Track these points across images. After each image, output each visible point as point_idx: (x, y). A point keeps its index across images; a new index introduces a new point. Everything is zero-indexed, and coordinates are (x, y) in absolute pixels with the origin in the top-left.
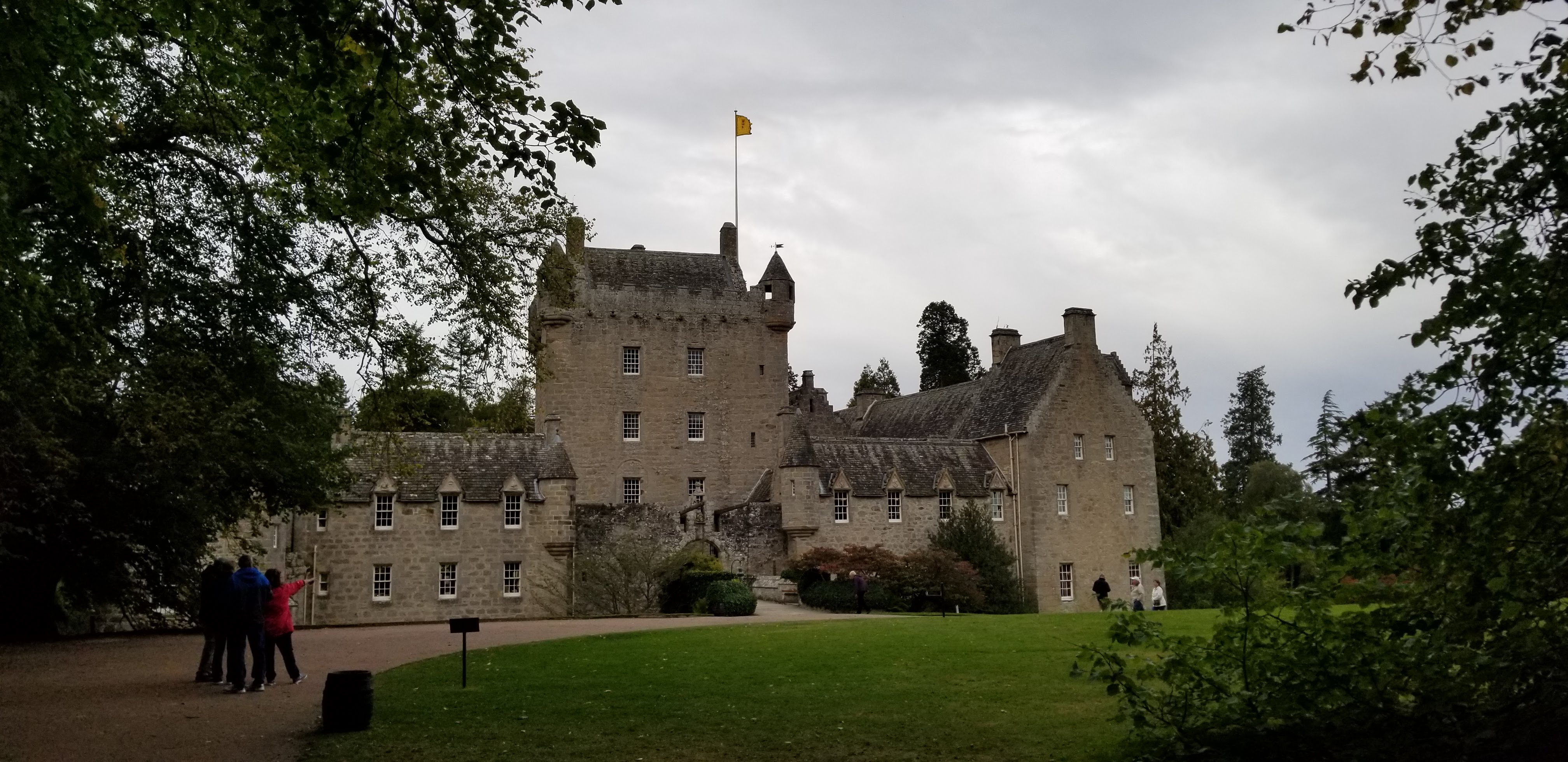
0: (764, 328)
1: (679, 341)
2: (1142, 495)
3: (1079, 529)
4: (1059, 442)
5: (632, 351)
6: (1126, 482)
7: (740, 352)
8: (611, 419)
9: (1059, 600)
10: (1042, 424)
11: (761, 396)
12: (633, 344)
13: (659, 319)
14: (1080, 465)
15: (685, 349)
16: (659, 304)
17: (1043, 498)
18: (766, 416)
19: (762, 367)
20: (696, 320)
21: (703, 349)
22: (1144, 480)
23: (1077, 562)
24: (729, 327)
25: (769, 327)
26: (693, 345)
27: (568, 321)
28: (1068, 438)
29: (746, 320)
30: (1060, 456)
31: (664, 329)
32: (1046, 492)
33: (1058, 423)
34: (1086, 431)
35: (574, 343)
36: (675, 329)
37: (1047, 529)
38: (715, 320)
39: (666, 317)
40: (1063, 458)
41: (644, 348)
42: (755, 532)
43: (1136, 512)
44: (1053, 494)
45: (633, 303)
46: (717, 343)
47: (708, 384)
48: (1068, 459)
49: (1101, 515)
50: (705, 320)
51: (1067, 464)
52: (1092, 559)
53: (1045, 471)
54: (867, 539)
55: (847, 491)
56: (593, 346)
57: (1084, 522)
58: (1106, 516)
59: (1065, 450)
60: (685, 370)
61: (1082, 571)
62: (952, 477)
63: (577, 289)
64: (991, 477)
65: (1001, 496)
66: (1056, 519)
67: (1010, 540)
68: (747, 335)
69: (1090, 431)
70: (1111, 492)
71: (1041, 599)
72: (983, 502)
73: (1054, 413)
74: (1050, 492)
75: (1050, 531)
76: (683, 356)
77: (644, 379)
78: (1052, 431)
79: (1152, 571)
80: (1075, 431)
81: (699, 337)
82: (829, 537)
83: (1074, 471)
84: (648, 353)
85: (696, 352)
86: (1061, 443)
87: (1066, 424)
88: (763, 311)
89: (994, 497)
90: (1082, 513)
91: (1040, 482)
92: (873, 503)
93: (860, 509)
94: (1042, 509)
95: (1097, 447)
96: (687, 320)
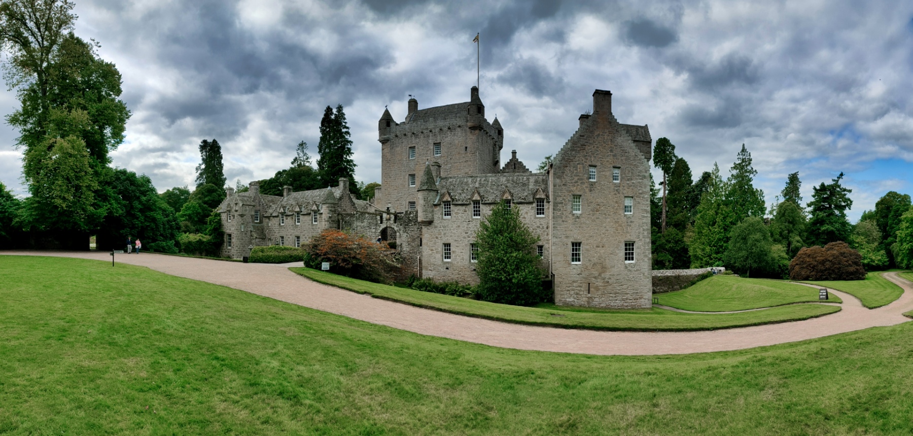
0: (467, 130)
1: (430, 141)
2: (639, 203)
3: (588, 222)
4: (577, 170)
5: (412, 148)
6: (626, 195)
7: (457, 142)
8: (404, 178)
9: (570, 264)
10: (563, 159)
11: (465, 161)
12: (412, 146)
13: (422, 132)
14: (592, 184)
15: (432, 144)
16: (422, 127)
17: (562, 203)
18: (467, 170)
19: (466, 148)
20: (437, 130)
21: (440, 143)
22: (641, 193)
23: (584, 241)
24: (451, 131)
25: (470, 128)
26: (436, 142)
27: (388, 140)
28: (584, 167)
29: (459, 126)
30: (576, 178)
31: (424, 137)
32: (564, 199)
33: (577, 159)
34: (598, 164)
35: (391, 148)
36: (428, 136)
37: (563, 222)
38: (445, 129)
39: (425, 131)
40: (578, 179)
41: (416, 147)
42: (413, 223)
43: (634, 213)
44: (569, 201)
45: (413, 128)
46: (447, 139)
47: (442, 158)
48: (582, 179)
49: (605, 214)
50: (441, 130)
51: (581, 183)
52: (595, 240)
53: (564, 187)
54: (459, 226)
55: (450, 202)
56: (398, 149)
57: (593, 218)
58: (609, 215)
59: (580, 174)
60: (432, 153)
61: (588, 247)
62: (510, 192)
63: (392, 127)
64: (536, 191)
65: (543, 202)
66: (570, 216)
67: (547, 228)
68: (460, 134)
69: (602, 164)
70: (615, 200)
71: (555, 263)
72: (530, 206)
73: (574, 153)
74: (567, 200)
75: (565, 223)
76: (432, 147)
77: (416, 160)
78: (571, 163)
79: (642, 247)
80: (590, 164)
81: (439, 137)
82: (439, 226)
83: (587, 187)
84: (418, 148)
85: (437, 145)
86: (578, 170)
87: (583, 159)
88: (467, 121)
89: (538, 202)
90: (591, 212)
91: (560, 194)
92: (464, 207)
93: (456, 211)
94: (560, 210)
95: (608, 174)
96: (433, 131)
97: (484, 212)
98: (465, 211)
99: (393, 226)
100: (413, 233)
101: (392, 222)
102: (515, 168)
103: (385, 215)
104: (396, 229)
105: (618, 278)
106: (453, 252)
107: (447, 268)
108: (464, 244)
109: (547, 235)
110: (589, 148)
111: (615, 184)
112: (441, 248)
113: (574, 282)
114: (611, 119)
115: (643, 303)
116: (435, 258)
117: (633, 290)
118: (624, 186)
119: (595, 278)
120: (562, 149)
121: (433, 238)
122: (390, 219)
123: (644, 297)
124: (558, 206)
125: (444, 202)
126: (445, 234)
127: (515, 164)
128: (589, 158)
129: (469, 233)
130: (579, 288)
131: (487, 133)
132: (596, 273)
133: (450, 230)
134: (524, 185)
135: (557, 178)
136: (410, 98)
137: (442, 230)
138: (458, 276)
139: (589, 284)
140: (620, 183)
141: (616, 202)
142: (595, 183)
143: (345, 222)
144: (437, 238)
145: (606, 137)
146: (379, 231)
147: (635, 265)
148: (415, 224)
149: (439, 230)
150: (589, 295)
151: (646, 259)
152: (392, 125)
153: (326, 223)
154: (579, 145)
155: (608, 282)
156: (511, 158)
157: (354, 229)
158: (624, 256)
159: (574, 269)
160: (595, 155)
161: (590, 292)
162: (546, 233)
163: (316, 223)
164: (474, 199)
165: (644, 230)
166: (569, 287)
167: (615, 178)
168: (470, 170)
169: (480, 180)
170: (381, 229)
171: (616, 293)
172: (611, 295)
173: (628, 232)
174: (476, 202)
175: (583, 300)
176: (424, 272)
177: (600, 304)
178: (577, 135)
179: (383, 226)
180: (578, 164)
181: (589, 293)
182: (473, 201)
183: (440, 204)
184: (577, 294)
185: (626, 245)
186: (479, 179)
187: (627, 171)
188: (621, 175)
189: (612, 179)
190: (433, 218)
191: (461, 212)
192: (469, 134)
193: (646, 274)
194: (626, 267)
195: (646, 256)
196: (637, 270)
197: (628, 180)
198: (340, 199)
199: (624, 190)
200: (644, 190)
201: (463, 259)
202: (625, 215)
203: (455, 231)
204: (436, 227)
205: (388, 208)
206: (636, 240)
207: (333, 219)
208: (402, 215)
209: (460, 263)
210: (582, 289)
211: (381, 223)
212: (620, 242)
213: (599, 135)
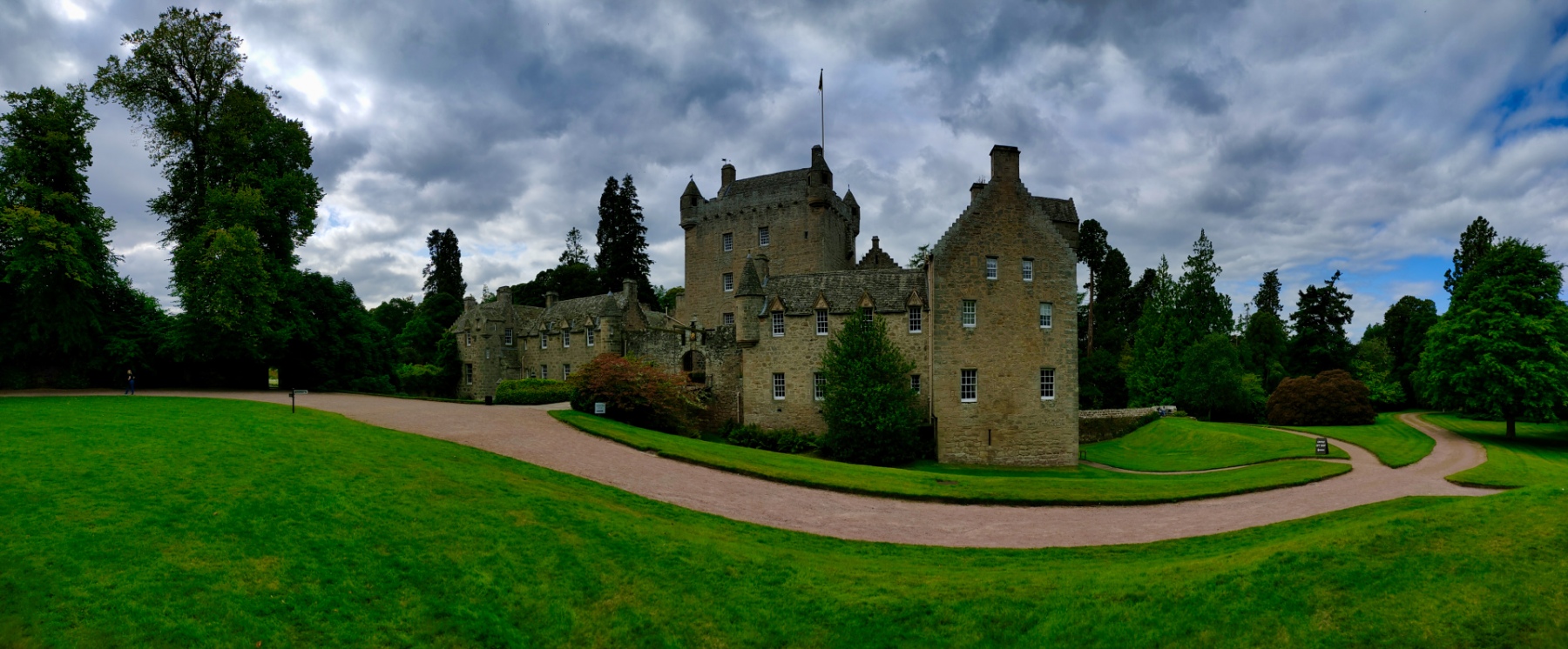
0: (808, 206)
1: (754, 224)
2: (1061, 312)
3: (986, 339)
4: (968, 263)
5: (728, 235)
6: (1042, 300)
7: (792, 225)
8: (717, 279)
9: (959, 402)
10: (949, 247)
11: (806, 253)
12: (728, 232)
13: (742, 212)
14: (991, 284)
15: (757, 229)
16: (741, 204)
17: (947, 312)
18: (808, 266)
19: (806, 233)
20: (764, 208)
21: (767, 227)
22: (1064, 298)
23: (981, 368)
24: (784, 210)
25: (811, 205)
26: (761, 226)
27: (694, 225)
28: (979, 260)
29: (796, 203)
30: (968, 275)
31: (745, 219)
32: (950, 307)
33: (969, 247)
34: (1001, 254)
35: (698, 238)
36: (751, 218)
37: (949, 339)
38: (774, 207)
39: (746, 211)
40: (971, 277)
41: (734, 233)
42: (729, 345)
43: (1053, 327)
44: (958, 309)
45: (728, 206)
46: (776, 222)
47: (771, 249)
48: (977, 277)
49: (1012, 327)
50: (768, 208)
51: (976, 282)
52: (998, 366)
53: (950, 289)
54: (797, 348)
55: (782, 312)
56: (708, 237)
57: (993, 333)
58: (1017, 329)
59: (975, 270)
60: (757, 243)
61: (986, 377)
62: (871, 297)
63: (699, 205)
64: (910, 296)
65: (919, 312)
66: (960, 331)
67: (926, 349)
68: (796, 214)
69: (1006, 254)
70: (1025, 307)
71: (938, 401)
72: (902, 317)
73: (964, 238)
74: (955, 307)
75: (952, 341)
76: (756, 234)
77: (734, 252)
78: (961, 253)
79: (1066, 377)
80: (988, 253)
81: (766, 220)
82: (767, 347)
83: (983, 288)
84: (736, 236)
85: (764, 230)
86: (972, 263)
87: (979, 247)
88: (807, 195)
89: (911, 312)
90: (991, 325)
91: (944, 298)
92: (803, 320)
93: (792, 325)
94: (945, 322)
95: (1015, 268)
96: (758, 210)
97: (833, 325)
98: (807, 325)
99: (700, 350)
100: (729, 359)
101: (698, 343)
102: (877, 262)
103: (688, 333)
104: (704, 353)
105: (1031, 421)
106: (789, 386)
107: (780, 410)
108: (805, 374)
109: (926, 359)
110: (986, 231)
111: (1026, 283)
112: (769, 379)
113: (965, 428)
114: (1020, 188)
115: (1066, 459)
116: (762, 395)
117: (1053, 439)
118: (1039, 287)
119: (998, 421)
120: (946, 233)
121: (759, 365)
122: (695, 340)
123: (1069, 450)
124: (941, 316)
125: (773, 312)
126: (775, 359)
127: (877, 257)
128: (986, 246)
129: (812, 356)
130: (974, 438)
131: (836, 212)
132: (999, 415)
133: (783, 353)
134: (892, 286)
135: (940, 275)
136: (724, 163)
137: (772, 353)
138: (796, 421)
139: (990, 431)
140: (1033, 283)
141: (1028, 310)
142: (995, 281)
143: (632, 343)
144: (764, 365)
145: (1012, 215)
146: (680, 356)
147: (1055, 402)
148: (732, 346)
149: (767, 354)
150: (990, 447)
151: (1071, 395)
152: (700, 203)
153: (606, 344)
154: (972, 226)
155: (1017, 428)
156: (871, 247)
157: (643, 354)
158: (1040, 390)
159: (966, 409)
160: (995, 241)
161: (992, 443)
162: (923, 357)
163: (592, 345)
164: (818, 307)
165: (1068, 352)
166: (959, 436)
167: (1026, 274)
168: (812, 266)
169: (827, 279)
170: (683, 353)
171: (1028, 444)
172: (1021, 447)
173: (1045, 355)
174: (822, 312)
175: (981, 455)
176: (746, 415)
177: (1006, 459)
178: (969, 213)
179: (686, 349)
180: (970, 255)
181: (990, 444)
182: (817, 310)
183: (768, 316)
184: (970, 446)
185: (1042, 373)
186: (825, 278)
187: (1043, 265)
188: (1035, 270)
189: (1021, 275)
190: (758, 336)
191: (800, 326)
192: (809, 213)
193: (1071, 417)
194: (1043, 406)
195: (1070, 390)
196: (1059, 411)
197: (1045, 278)
198: (625, 309)
199: (1040, 292)
200: (1069, 293)
201: (803, 395)
202: (1041, 330)
203: (790, 355)
204: (763, 350)
205: (693, 323)
206: (1057, 366)
207: (616, 338)
208: (714, 333)
209: (799, 402)
210: (978, 439)
211: (684, 344)
212: (1033, 368)
213: (1001, 211)
